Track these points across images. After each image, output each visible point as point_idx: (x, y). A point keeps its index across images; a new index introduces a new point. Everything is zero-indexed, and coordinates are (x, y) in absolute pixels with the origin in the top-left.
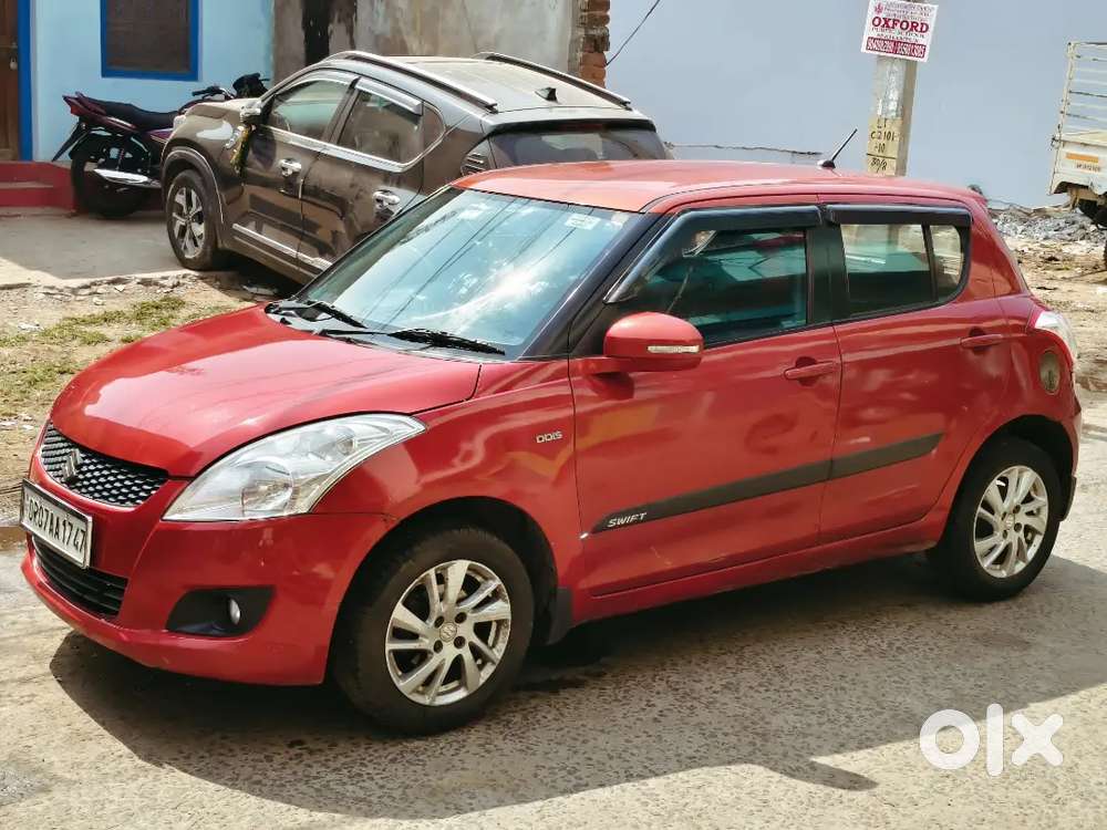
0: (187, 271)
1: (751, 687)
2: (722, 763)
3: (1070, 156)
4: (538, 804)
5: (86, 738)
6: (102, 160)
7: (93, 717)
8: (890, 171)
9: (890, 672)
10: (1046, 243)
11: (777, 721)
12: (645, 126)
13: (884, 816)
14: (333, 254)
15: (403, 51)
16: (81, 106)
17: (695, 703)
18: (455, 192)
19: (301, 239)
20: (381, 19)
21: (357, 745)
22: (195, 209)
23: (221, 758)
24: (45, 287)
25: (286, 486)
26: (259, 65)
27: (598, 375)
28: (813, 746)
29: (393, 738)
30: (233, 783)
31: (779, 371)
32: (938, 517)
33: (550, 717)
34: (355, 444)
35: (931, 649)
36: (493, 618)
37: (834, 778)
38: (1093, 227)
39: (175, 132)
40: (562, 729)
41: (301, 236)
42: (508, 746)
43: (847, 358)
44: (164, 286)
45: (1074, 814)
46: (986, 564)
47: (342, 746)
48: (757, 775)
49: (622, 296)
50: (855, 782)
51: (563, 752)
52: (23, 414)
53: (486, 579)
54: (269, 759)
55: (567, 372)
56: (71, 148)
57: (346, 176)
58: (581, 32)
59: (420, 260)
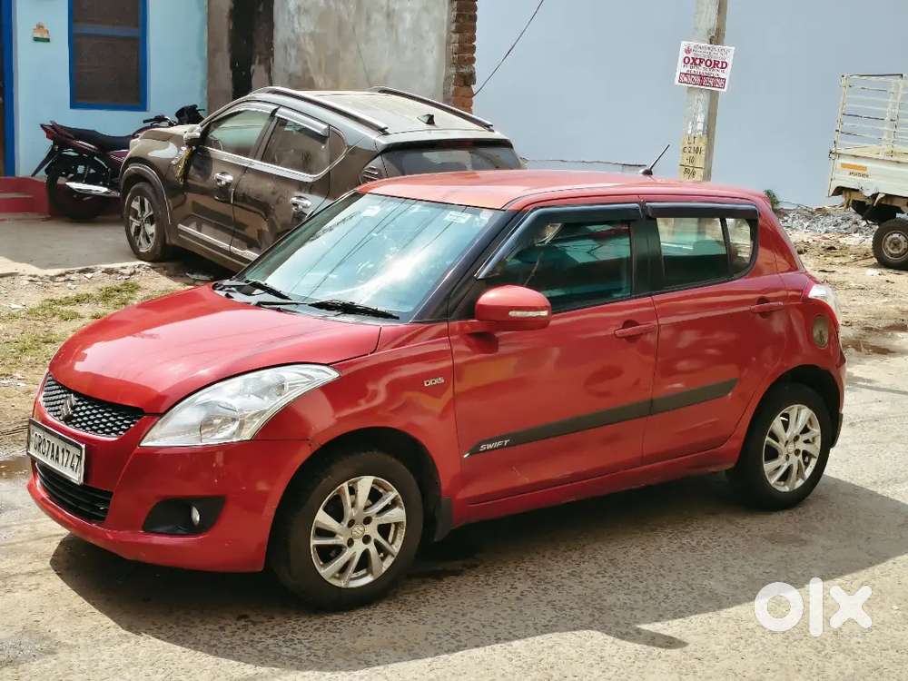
0: (143, 263)
1: (591, 575)
2: (570, 630)
3: (844, 166)
4: (429, 660)
5: (80, 615)
6: (71, 175)
7: (86, 599)
8: (698, 177)
9: (698, 563)
10: (826, 235)
11: (611, 599)
12: (504, 144)
13: (693, 667)
14: (259, 248)
15: (311, 86)
16: (54, 132)
17: (549, 586)
18: (358, 196)
19: (233, 236)
20: (293, 61)
21: (289, 618)
22: (148, 213)
23: (185, 628)
24: (31, 276)
25: (234, 420)
26: (196, 99)
27: (471, 335)
28: (638, 616)
29: (316, 613)
30: (196, 646)
31: (610, 332)
32: (735, 445)
33: (437, 597)
34: (287, 387)
35: (731, 546)
36: (392, 521)
37: (655, 640)
38: (864, 223)
39: (131, 152)
40: (445, 606)
41: (234, 234)
42: (405, 618)
43: (662, 321)
44: (122, 274)
45: (838, 664)
46: (773, 481)
47: (278, 619)
48: (596, 638)
49: (487, 274)
50: (671, 643)
51: (447, 621)
52: (17, 375)
53: (386, 490)
54: (222, 629)
55: (447, 333)
56: (46, 166)
57: (268, 186)
58: (453, 71)
59: (329, 251)
